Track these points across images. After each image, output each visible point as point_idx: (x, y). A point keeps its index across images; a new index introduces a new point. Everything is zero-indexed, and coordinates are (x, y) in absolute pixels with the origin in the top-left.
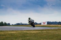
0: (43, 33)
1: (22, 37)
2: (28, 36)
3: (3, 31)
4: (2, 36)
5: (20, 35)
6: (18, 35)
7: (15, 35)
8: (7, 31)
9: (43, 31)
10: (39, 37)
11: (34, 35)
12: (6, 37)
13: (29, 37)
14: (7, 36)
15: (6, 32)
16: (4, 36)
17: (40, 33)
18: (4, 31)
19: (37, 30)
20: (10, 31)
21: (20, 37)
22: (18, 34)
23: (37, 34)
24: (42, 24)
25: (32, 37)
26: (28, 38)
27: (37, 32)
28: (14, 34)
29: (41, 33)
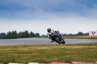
0: (91, 49)
1: (58, 56)
2: (67, 54)
3: (27, 46)
4: (25, 54)
5: (55, 53)
6: (51, 52)
7: (48, 52)
8: (35, 46)
9: (92, 45)
10: (84, 55)
11: (76, 52)
12: (33, 56)
13: (69, 56)
14: (34, 54)
15: (33, 48)
16: (29, 55)
17: (86, 48)
18: (29, 46)
19: (82, 45)
20: (38, 46)
21: (55, 55)
22: (52, 50)
23: (82, 50)
24: (91, 34)
25: (73, 55)
26: (67, 56)
27: (83, 47)
28: (45, 50)
29: (88, 49)
